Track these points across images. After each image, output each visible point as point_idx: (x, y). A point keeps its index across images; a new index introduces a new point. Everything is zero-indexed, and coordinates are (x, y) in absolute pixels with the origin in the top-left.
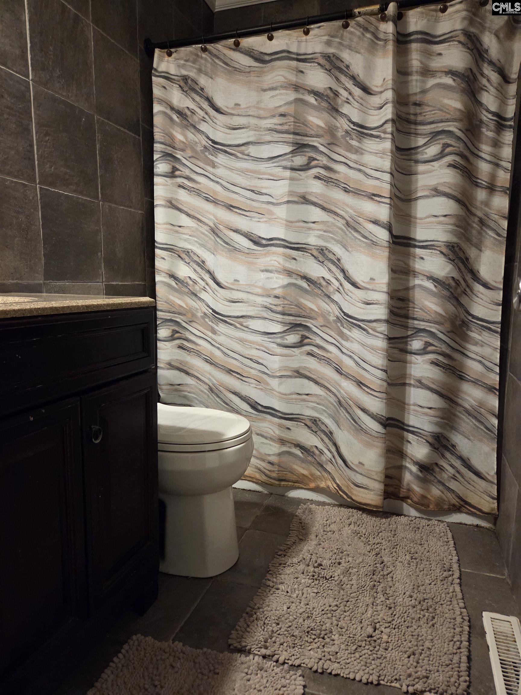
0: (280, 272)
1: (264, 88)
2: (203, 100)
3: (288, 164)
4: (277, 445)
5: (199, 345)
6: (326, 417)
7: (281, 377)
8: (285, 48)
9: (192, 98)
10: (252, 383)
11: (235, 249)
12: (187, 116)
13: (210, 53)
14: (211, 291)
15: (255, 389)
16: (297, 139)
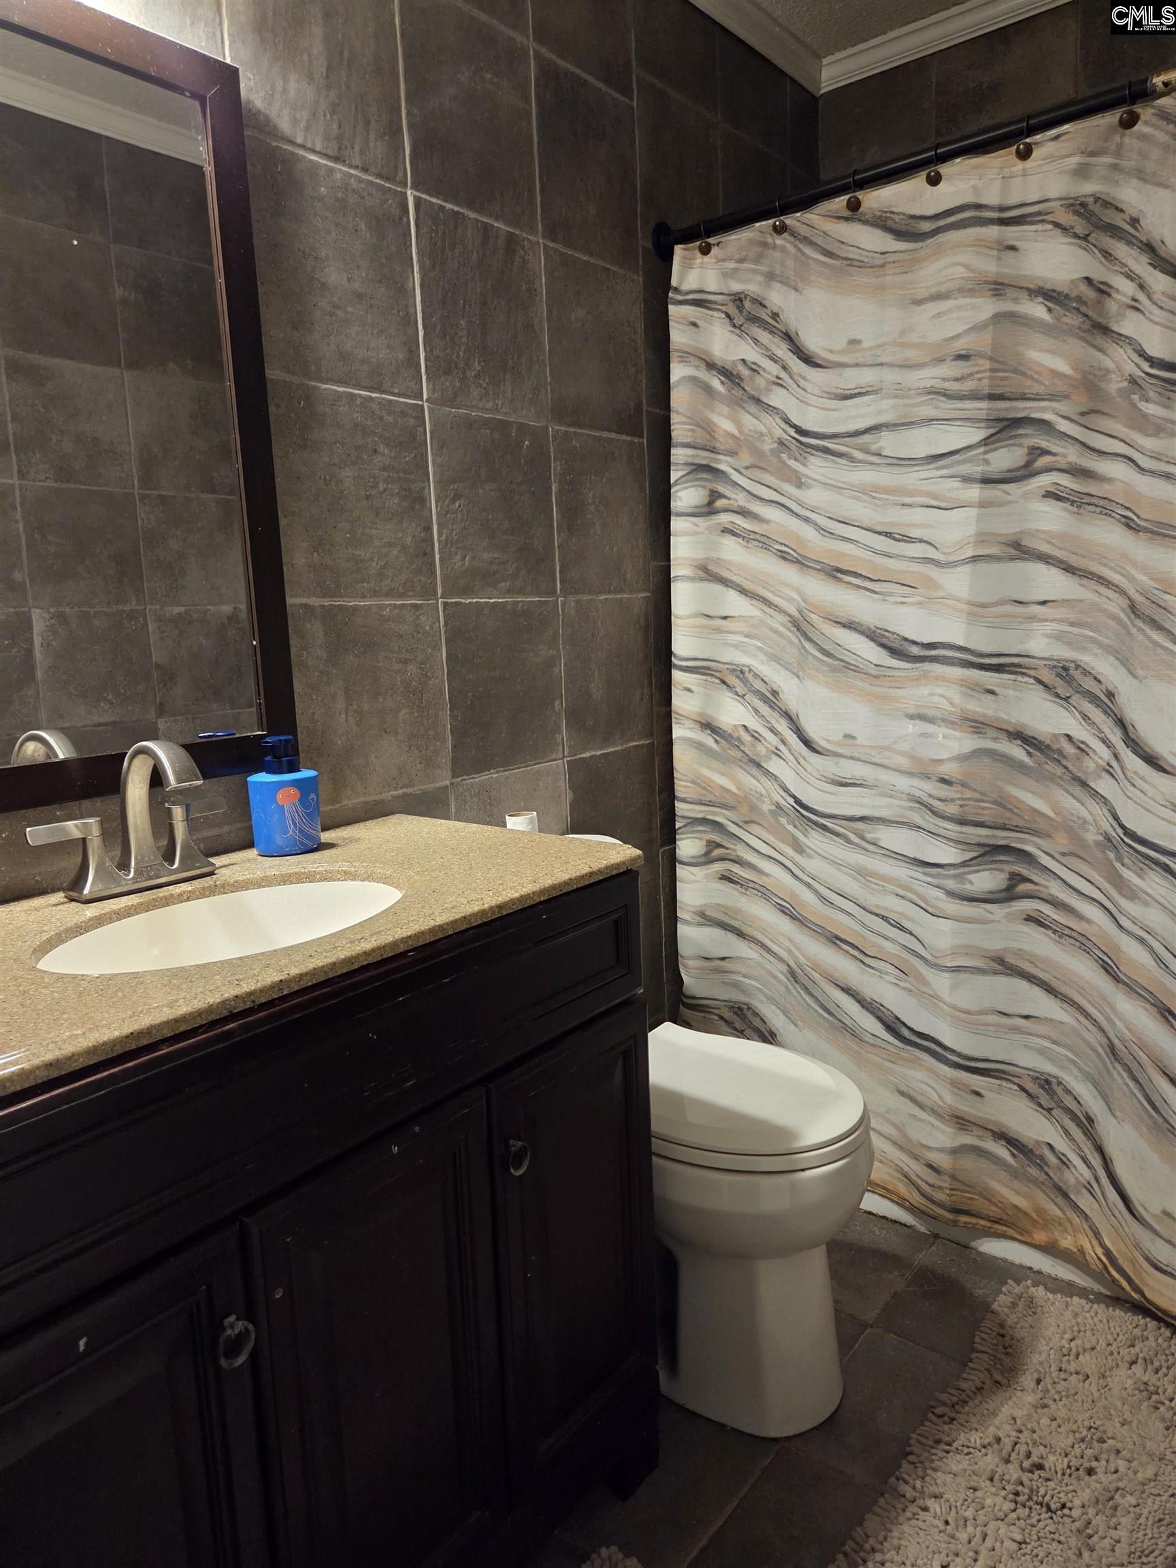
0: (952, 723)
1: (919, 297)
2: (777, 340)
3: (976, 470)
4: (948, 1130)
5: (767, 875)
6: (1076, 1077)
7: (958, 969)
8: (969, 199)
9: (752, 338)
10: (887, 973)
11: (847, 666)
12: (742, 379)
13: (794, 234)
14: (791, 757)
15: (895, 988)
16: (998, 410)
